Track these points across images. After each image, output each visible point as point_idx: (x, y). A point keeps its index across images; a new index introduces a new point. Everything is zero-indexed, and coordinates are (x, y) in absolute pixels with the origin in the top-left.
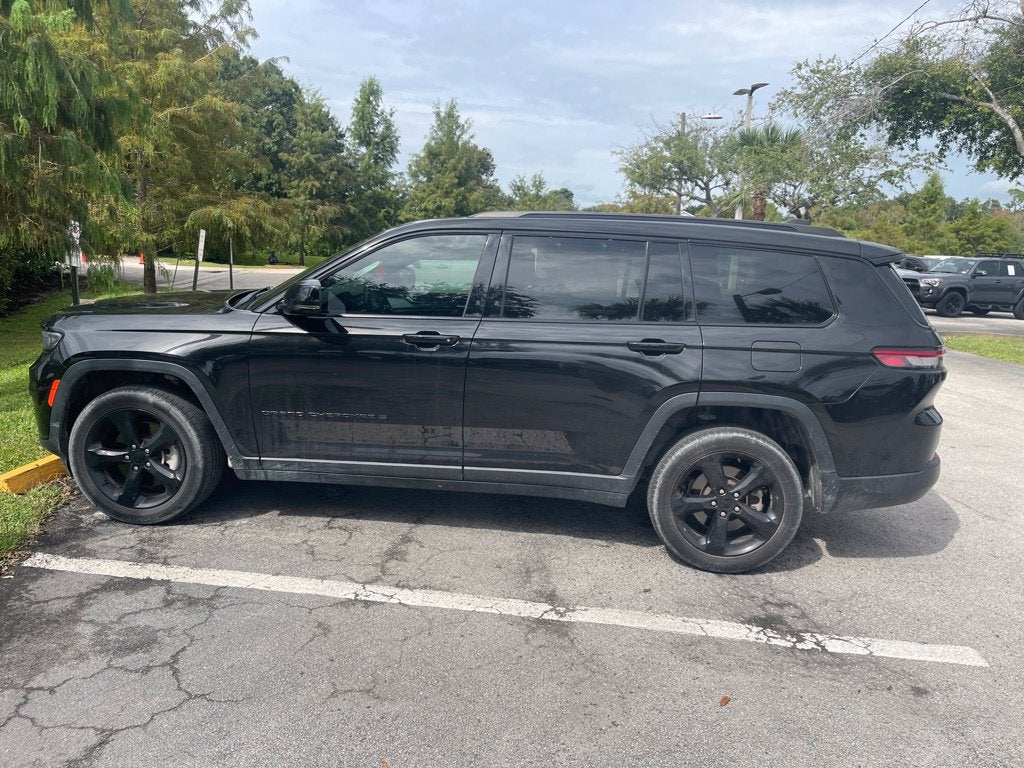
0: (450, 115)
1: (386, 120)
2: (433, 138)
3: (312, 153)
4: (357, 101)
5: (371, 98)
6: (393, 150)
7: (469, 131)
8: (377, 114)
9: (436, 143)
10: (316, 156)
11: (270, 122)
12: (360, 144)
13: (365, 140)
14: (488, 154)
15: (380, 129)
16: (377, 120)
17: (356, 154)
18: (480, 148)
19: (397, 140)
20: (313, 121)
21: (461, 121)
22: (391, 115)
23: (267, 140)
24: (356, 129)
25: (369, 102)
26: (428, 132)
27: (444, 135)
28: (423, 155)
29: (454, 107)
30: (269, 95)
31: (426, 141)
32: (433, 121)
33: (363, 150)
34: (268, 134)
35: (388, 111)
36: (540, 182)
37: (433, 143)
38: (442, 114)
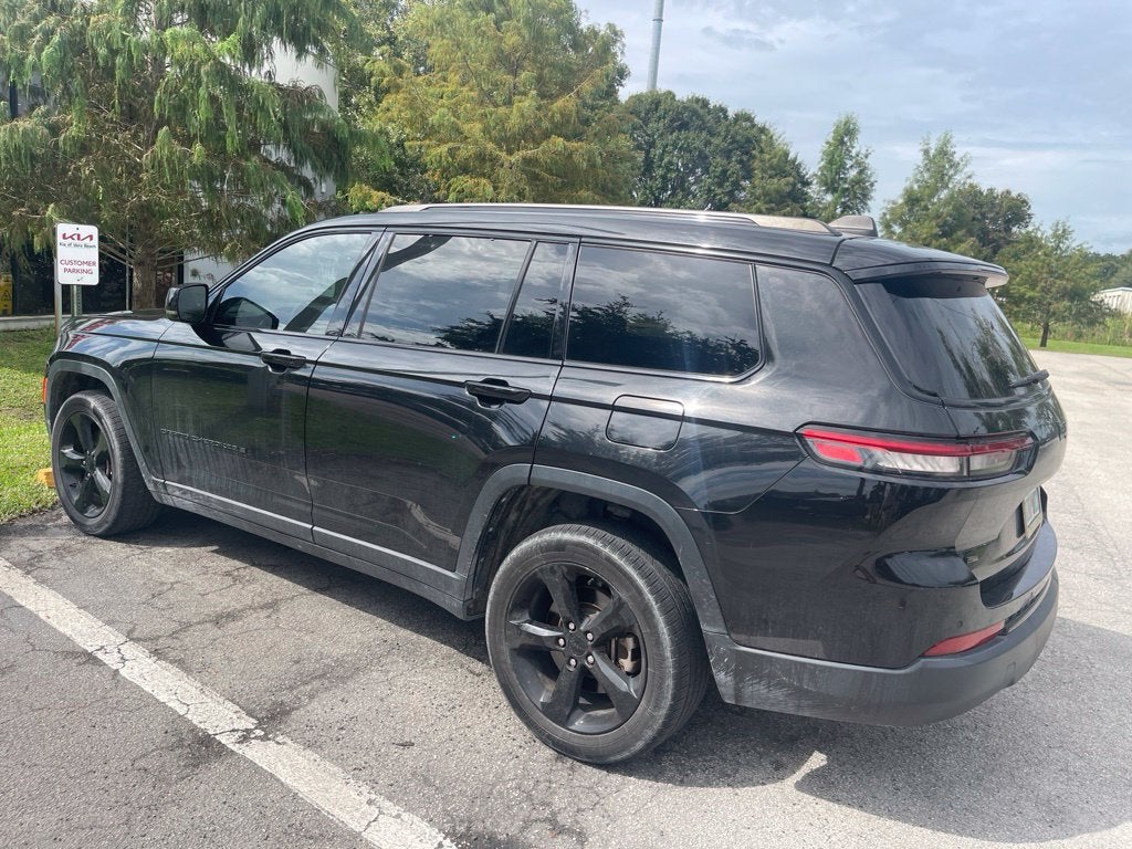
0: (943, 152)
1: (859, 164)
2: (918, 181)
3: (766, 203)
4: (828, 143)
5: (846, 139)
6: (865, 196)
7: (966, 170)
8: (851, 158)
9: (919, 187)
10: (767, 206)
11: (724, 172)
12: (827, 191)
13: (831, 187)
14: (1024, 201)
15: (853, 173)
16: (849, 163)
17: (820, 202)
18: (1014, 194)
19: (872, 185)
20: (772, 167)
21: (957, 158)
22: (866, 157)
23: (719, 191)
24: (822, 174)
25: (842, 143)
26: (910, 173)
27: (931, 177)
28: (901, 201)
29: (948, 141)
30: (732, 143)
31: (907, 184)
32: (919, 158)
33: (829, 198)
34: (720, 185)
35: (863, 152)
36: (1064, 231)
37: (916, 187)
38: (932, 152)
